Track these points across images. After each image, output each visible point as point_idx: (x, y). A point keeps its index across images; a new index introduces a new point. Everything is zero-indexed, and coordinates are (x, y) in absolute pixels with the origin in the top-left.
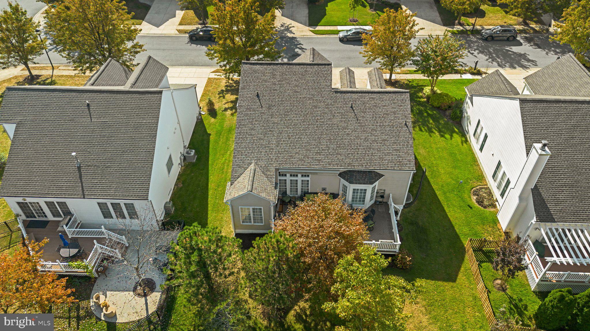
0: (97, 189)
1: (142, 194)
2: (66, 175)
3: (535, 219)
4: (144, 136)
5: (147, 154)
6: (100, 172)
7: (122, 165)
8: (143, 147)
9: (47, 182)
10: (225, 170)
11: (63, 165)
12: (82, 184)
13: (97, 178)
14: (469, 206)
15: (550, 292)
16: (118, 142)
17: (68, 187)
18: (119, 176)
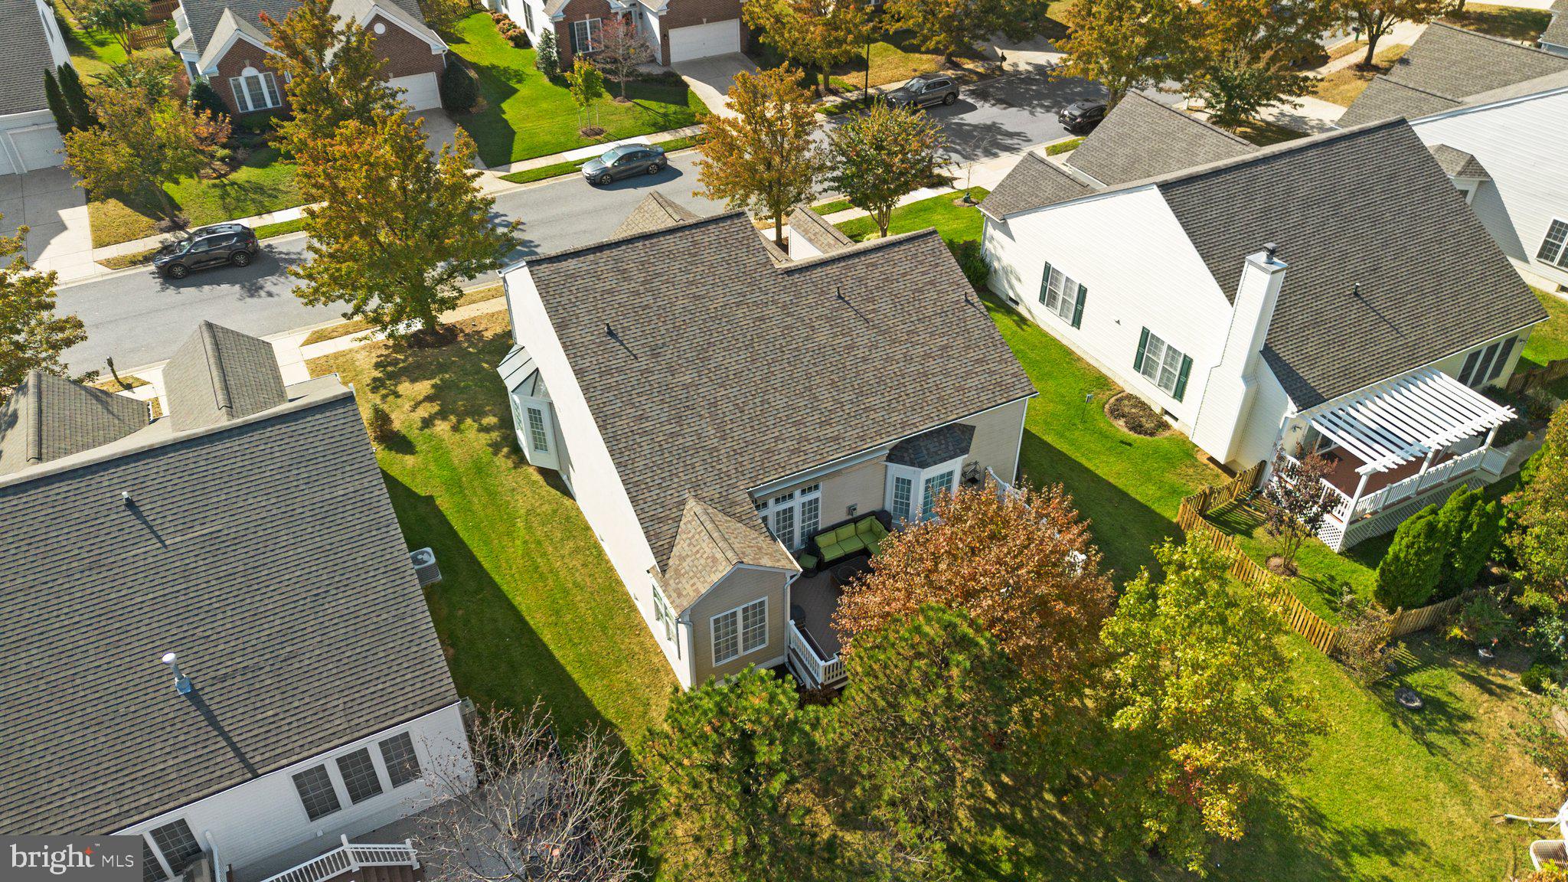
0: (286, 735)
1: (434, 692)
2: (160, 733)
3: (1292, 407)
4: (358, 532)
5: (393, 578)
6: (269, 682)
7: (333, 634)
8: (370, 563)
9: (103, 780)
10: (544, 569)
11: (133, 709)
12: (228, 739)
13: (267, 701)
14: (1122, 442)
15: (1395, 531)
16: (287, 577)
17: (182, 766)
18: (339, 670)
